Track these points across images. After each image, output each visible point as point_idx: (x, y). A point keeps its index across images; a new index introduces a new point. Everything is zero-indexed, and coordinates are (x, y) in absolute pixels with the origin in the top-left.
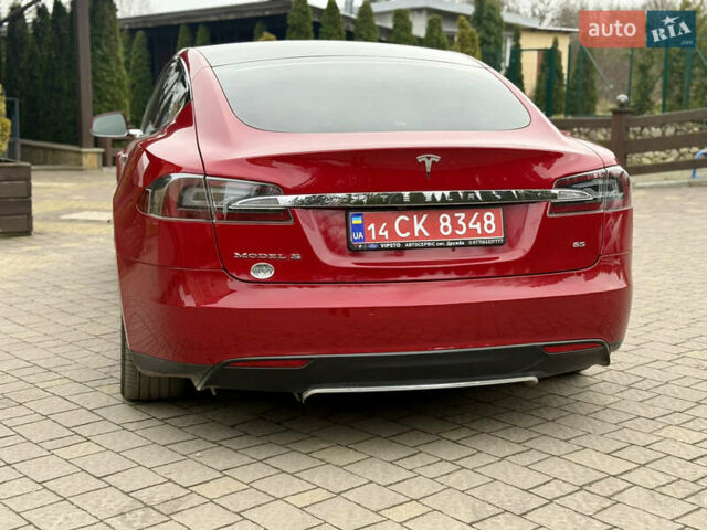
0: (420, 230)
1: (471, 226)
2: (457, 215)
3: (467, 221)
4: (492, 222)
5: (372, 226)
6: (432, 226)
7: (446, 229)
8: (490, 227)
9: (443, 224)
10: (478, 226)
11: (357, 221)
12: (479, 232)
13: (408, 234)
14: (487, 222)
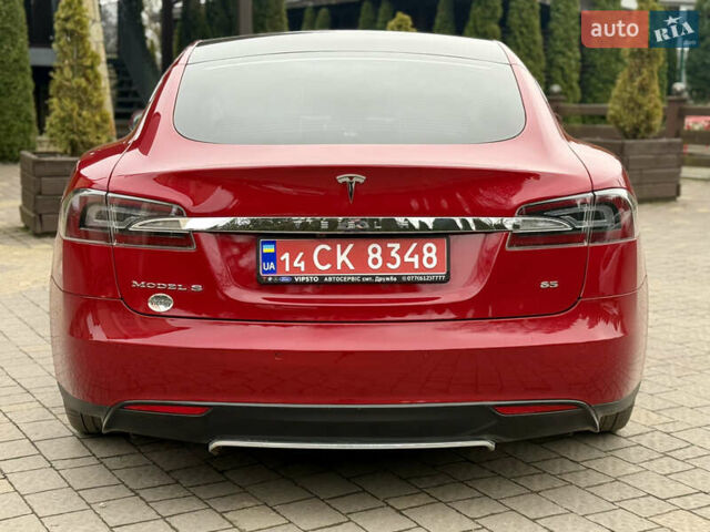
0: (343, 262)
1: (407, 259)
2: (389, 245)
3: (401, 253)
4: (433, 255)
5: (286, 256)
6: (359, 258)
7: (375, 261)
8: (430, 260)
9: (372, 256)
10: (416, 259)
11: (269, 249)
12: (417, 266)
13: (328, 266)
14: (427, 255)
